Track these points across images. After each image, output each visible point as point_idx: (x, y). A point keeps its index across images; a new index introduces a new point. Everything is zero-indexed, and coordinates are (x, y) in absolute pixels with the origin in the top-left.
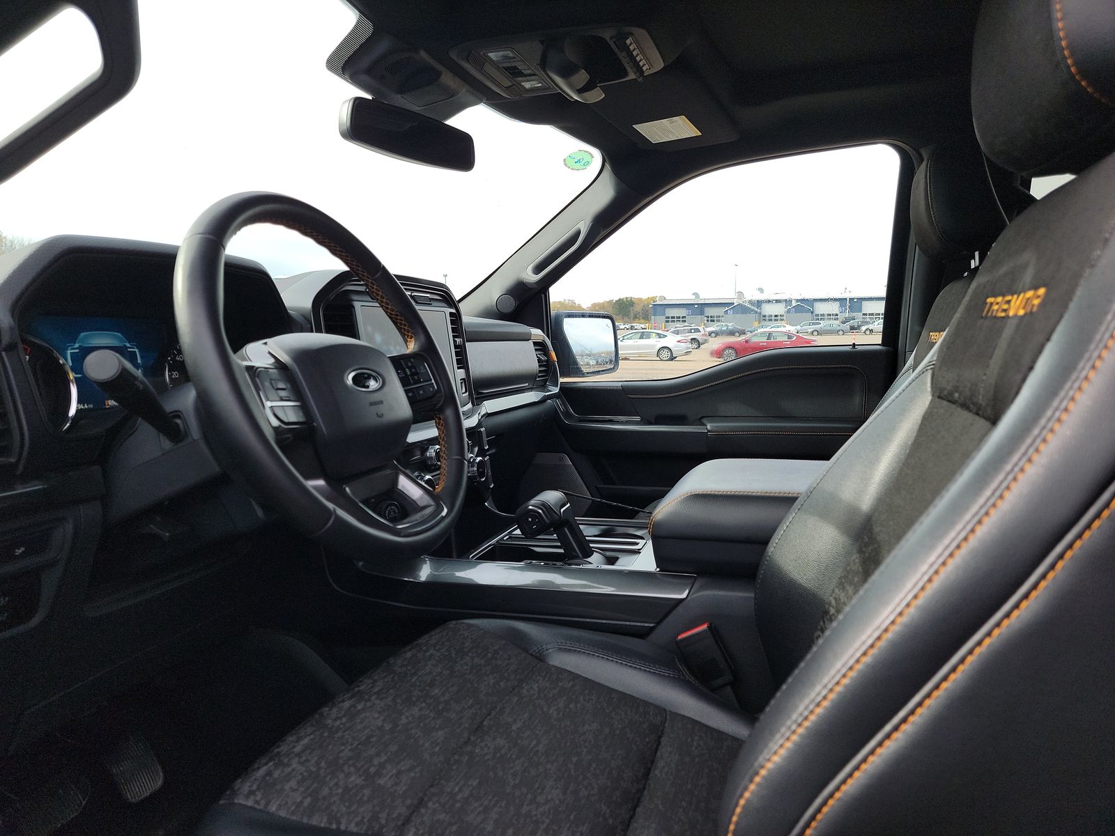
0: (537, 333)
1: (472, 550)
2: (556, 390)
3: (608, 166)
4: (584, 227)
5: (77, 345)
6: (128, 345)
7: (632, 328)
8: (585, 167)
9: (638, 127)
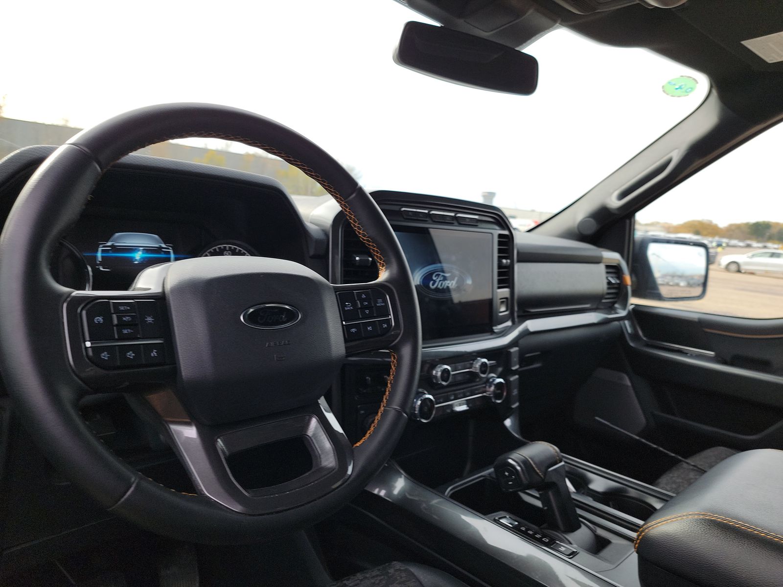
0: (612, 256)
1: (457, 479)
2: (623, 313)
3: (714, 92)
4: (676, 156)
5: (109, 244)
6: (163, 246)
7: (765, 247)
8: (686, 94)
9: (744, 43)
